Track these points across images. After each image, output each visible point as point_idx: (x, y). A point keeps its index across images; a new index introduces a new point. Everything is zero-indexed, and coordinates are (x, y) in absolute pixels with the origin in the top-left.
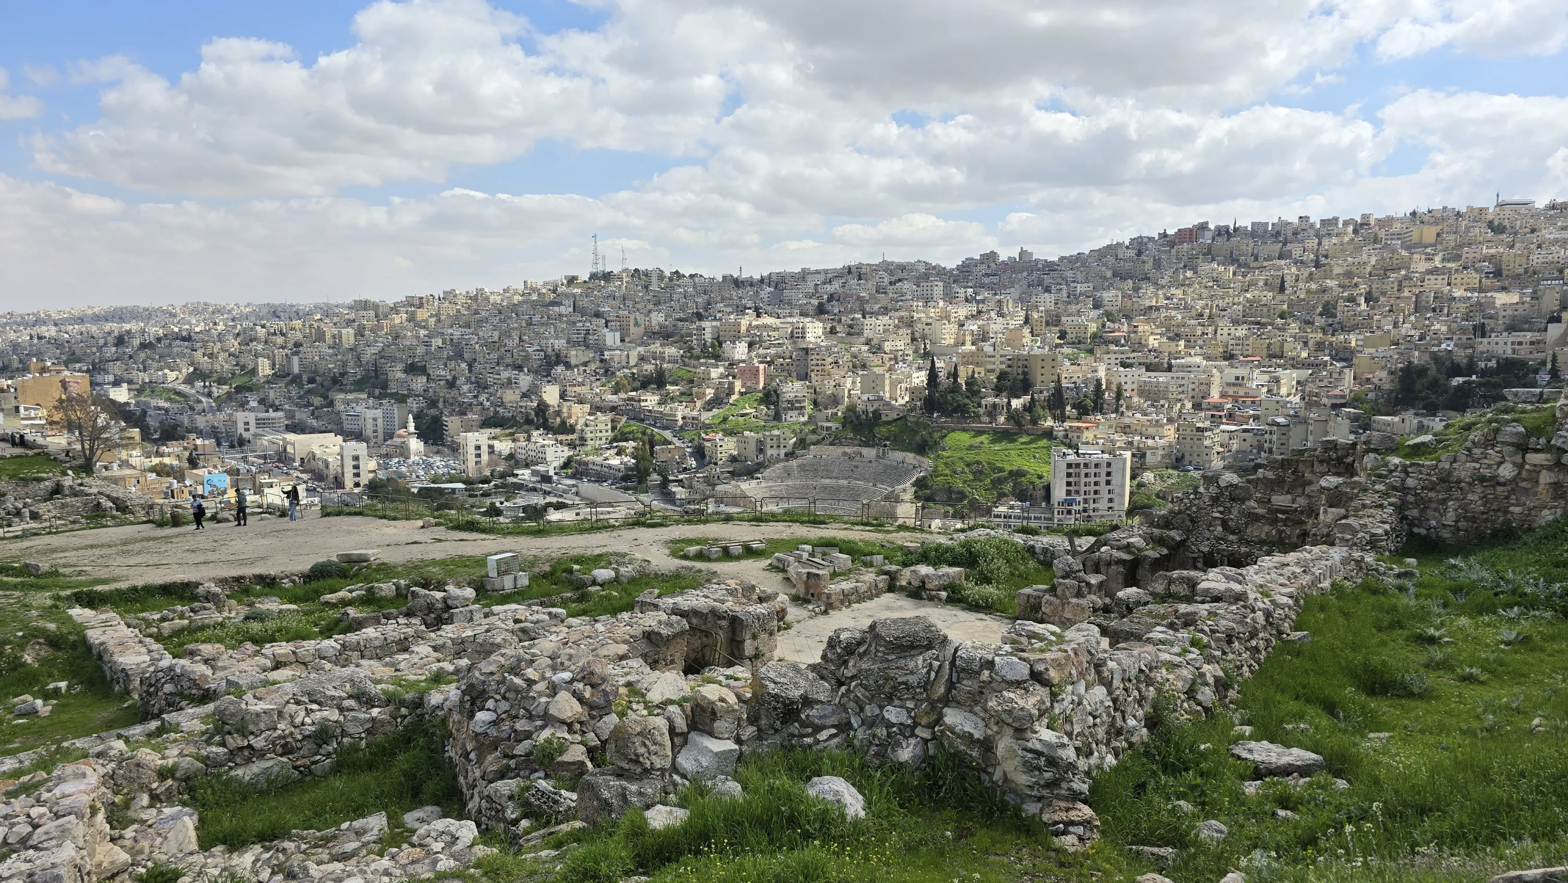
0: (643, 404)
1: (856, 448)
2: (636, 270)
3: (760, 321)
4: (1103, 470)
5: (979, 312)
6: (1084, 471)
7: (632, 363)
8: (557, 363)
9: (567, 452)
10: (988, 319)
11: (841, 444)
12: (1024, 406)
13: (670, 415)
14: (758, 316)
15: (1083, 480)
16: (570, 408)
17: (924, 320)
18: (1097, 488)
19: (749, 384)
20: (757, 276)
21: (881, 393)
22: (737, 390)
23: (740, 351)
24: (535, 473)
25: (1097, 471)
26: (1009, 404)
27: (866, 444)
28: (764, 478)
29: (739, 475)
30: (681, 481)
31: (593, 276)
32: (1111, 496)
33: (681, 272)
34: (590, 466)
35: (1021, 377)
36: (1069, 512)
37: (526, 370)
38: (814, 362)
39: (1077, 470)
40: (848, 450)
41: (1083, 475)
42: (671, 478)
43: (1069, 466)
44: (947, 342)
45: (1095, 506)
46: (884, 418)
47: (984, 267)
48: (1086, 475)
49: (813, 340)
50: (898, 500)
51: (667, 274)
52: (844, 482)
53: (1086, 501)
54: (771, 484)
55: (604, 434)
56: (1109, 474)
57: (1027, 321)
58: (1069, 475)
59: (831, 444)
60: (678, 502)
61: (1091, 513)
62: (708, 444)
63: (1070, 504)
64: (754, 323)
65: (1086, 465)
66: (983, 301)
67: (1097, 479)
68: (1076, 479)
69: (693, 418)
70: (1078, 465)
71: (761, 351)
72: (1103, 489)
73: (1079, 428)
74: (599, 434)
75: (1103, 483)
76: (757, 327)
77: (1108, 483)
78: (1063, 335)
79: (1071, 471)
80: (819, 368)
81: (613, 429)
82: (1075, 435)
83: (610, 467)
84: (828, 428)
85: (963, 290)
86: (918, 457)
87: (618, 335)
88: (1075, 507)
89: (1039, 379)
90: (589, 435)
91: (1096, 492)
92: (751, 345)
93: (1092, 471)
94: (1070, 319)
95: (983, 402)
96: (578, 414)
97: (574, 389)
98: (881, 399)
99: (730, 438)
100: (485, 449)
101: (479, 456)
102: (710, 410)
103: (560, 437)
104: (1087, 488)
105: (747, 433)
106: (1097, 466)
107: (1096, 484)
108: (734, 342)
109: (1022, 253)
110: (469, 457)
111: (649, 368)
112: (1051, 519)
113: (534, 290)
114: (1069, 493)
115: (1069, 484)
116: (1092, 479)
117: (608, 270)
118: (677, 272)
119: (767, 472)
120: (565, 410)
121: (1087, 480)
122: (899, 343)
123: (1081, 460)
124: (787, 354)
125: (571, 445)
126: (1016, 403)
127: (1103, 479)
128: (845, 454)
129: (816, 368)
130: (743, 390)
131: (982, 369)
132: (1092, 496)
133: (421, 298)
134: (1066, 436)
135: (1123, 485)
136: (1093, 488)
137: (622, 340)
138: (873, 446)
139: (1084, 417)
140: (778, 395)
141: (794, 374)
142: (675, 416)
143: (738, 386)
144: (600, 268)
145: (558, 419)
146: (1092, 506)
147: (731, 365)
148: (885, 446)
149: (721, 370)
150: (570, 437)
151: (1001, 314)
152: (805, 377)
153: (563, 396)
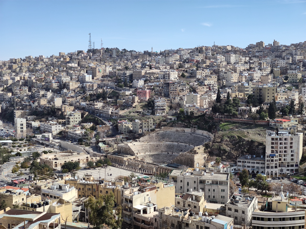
0: (95, 106)
1: (182, 129)
2: (107, 49)
3: (151, 71)
4: (289, 141)
5: (251, 68)
6: (279, 142)
7: (95, 88)
8: (64, 88)
9: (61, 128)
10: (254, 71)
11: (175, 126)
12: (257, 111)
13: (106, 112)
14: (151, 68)
15: (279, 146)
16: (65, 107)
17: (224, 71)
18: (286, 150)
19: (142, 98)
20: (159, 52)
21: (195, 104)
22: (136, 101)
23: (141, 83)
24: (43, 136)
25: (286, 142)
26: (250, 110)
27: (186, 127)
28: (139, 141)
29: (130, 139)
30: (105, 141)
31: (89, 51)
32: (292, 153)
33: (127, 49)
34: (69, 134)
35: (258, 98)
36: (272, 161)
37: (51, 91)
38: (172, 89)
39: (276, 141)
40: (179, 129)
41: (279, 144)
42: (100, 140)
43: (273, 139)
44: (234, 81)
45: (285, 158)
46: (195, 115)
47: (257, 48)
48: (281, 144)
49: (173, 79)
50: (195, 153)
51: (121, 50)
52: (176, 143)
53: (280, 156)
54: (143, 143)
55: (78, 119)
56: (291, 143)
57: (272, 72)
58: (272, 143)
59: (172, 126)
60: (102, 151)
61: (283, 161)
62: (119, 124)
63: (273, 157)
64: (148, 72)
65: (280, 139)
66: (253, 63)
67: (286, 145)
68: (276, 145)
69: (116, 113)
70: (277, 139)
71: (150, 84)
72: (289, 150)
73: (281, 121)
74: (75, 119)
75: (289, 148)
76: (149, 73)
77: (291, 147)
78: (286, 78)
79: (273, 141)
80: (174, 92)
81: (82, 117)
82: (279, 124)
83: (76, 134)
84: (171, 119)
85: (244, 58)
86: (208, 133)
87: (91, 76)
88: (275, 158)
89: (267, 98)
90: (71, 120)
91: (285, 152)
92: (145, 81)
93: (283, 141)
94: (291, 71)
95: (240, 108)
96: (68, 110)
97: (69, 99)
98: (194, 106)
99: (130, 123)
100: (25, 125)
101: (22, 128)
102: (123, 110)
103: (60, 121)
104: (281, 150)
105: (137, 121)
106: (285, 139)
107: (285, 148)
108: (138, 80)
109: (275, 42)
110: (18, 128)
111: (100, 91)
112: (264, 164)
113: (63, 56)
114: (272, 152)
115: (272, 147)
116: (284, 146)
117: (95, 48)
118: (124, 50)
119: (141, 139)
120: (63, 108)
121: (281, 146)
122: (211, 81)
123: (278, 137)
124: (161, 85)
125: (64, 124)
126: (254, 109)
127: (288, 145)
128: (177, 131)
129: (173, 92)
130: (139, 101)
131: (242, 94)
132: (284, 153)
133: (16, 60)
134: (275, 125)
135: (298, 149)
136: (284, 150)
137: (93, 78)
138: (189, 128)
139: (284, 117)
140: (154, 104)
141: (163, 94)
142: (108, 112)
143: (137, 99)
144: (92, 48)
145: (60, 112)
146: (283, 158)
147: (136, 90)
148: (195, 127)
149: (131, 92)
150: (64, 121)
151: (260, 69)
152: (167, 95)
153: (64, 102)
